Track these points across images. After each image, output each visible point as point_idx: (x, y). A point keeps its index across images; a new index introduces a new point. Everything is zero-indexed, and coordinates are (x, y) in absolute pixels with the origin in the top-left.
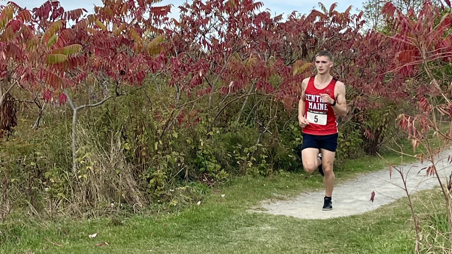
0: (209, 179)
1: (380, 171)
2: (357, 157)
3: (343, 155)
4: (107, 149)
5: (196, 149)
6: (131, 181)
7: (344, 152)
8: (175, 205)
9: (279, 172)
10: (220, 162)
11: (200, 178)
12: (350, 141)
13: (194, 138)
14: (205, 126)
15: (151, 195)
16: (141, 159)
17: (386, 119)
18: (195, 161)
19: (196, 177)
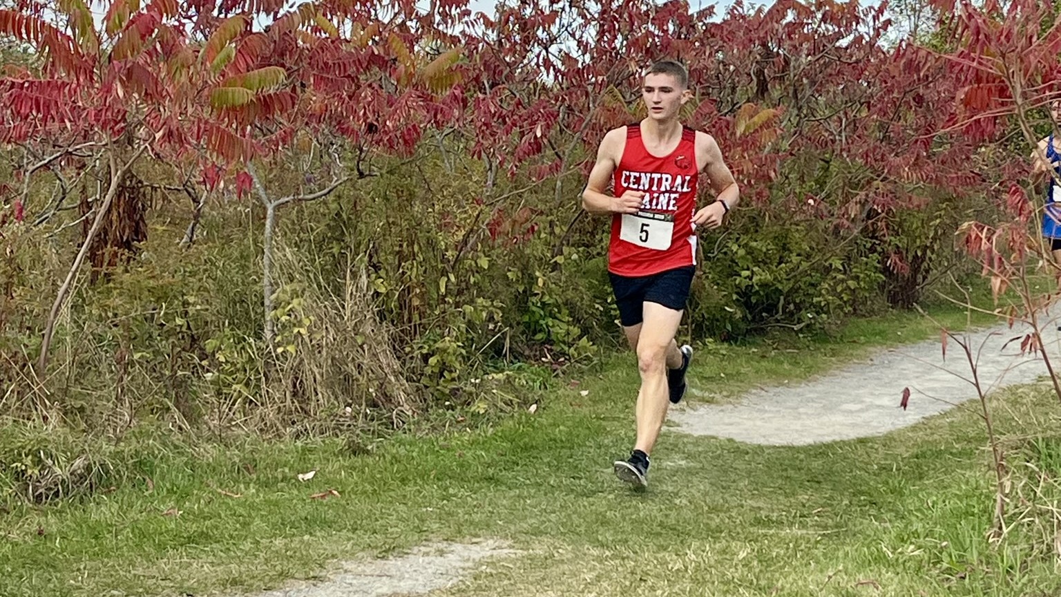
0: (556, 356)
1: (922, 344)
2: (872, 312)
3: (842, 309)
4: (339, 291)
5: (528, 293)
6: (388, 361)
7: (845, 302)
8: (482, 412)
9: (705, 344)
10: (579, 321)
11: (535, 356)
12: (857, 278)
13: (525, 269)
14: (547, 243)
15: (431, 390)
16: (410, 314)
17: (936, 232)
18: (526, 318)
19: (527, 353)
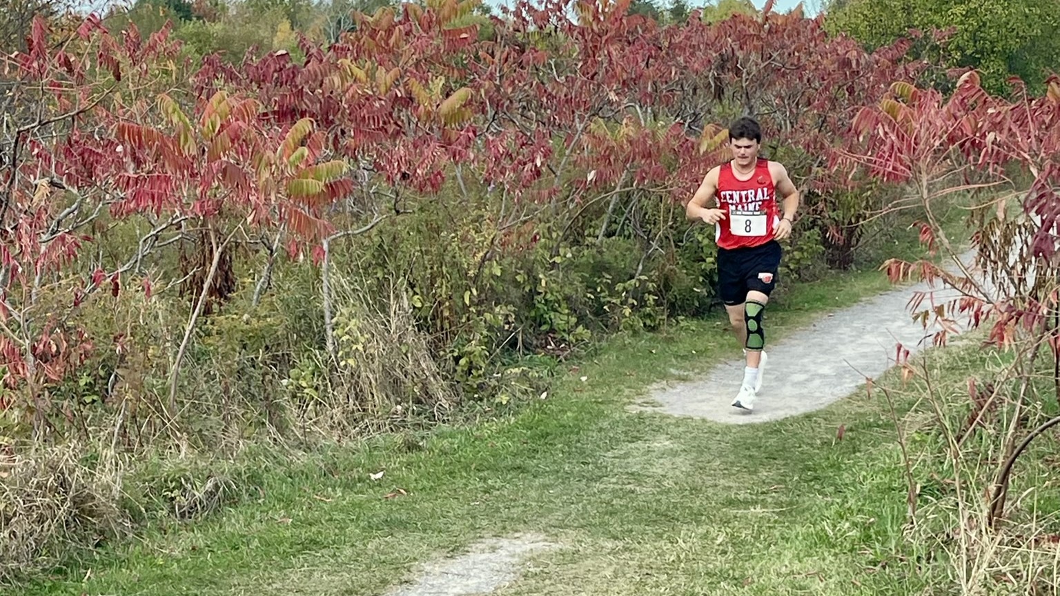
8: (504, 402)
9: (677, 321)
10: (575, 311)
13: (529, 272)
16: (442, 322)
18: (533, 314)
